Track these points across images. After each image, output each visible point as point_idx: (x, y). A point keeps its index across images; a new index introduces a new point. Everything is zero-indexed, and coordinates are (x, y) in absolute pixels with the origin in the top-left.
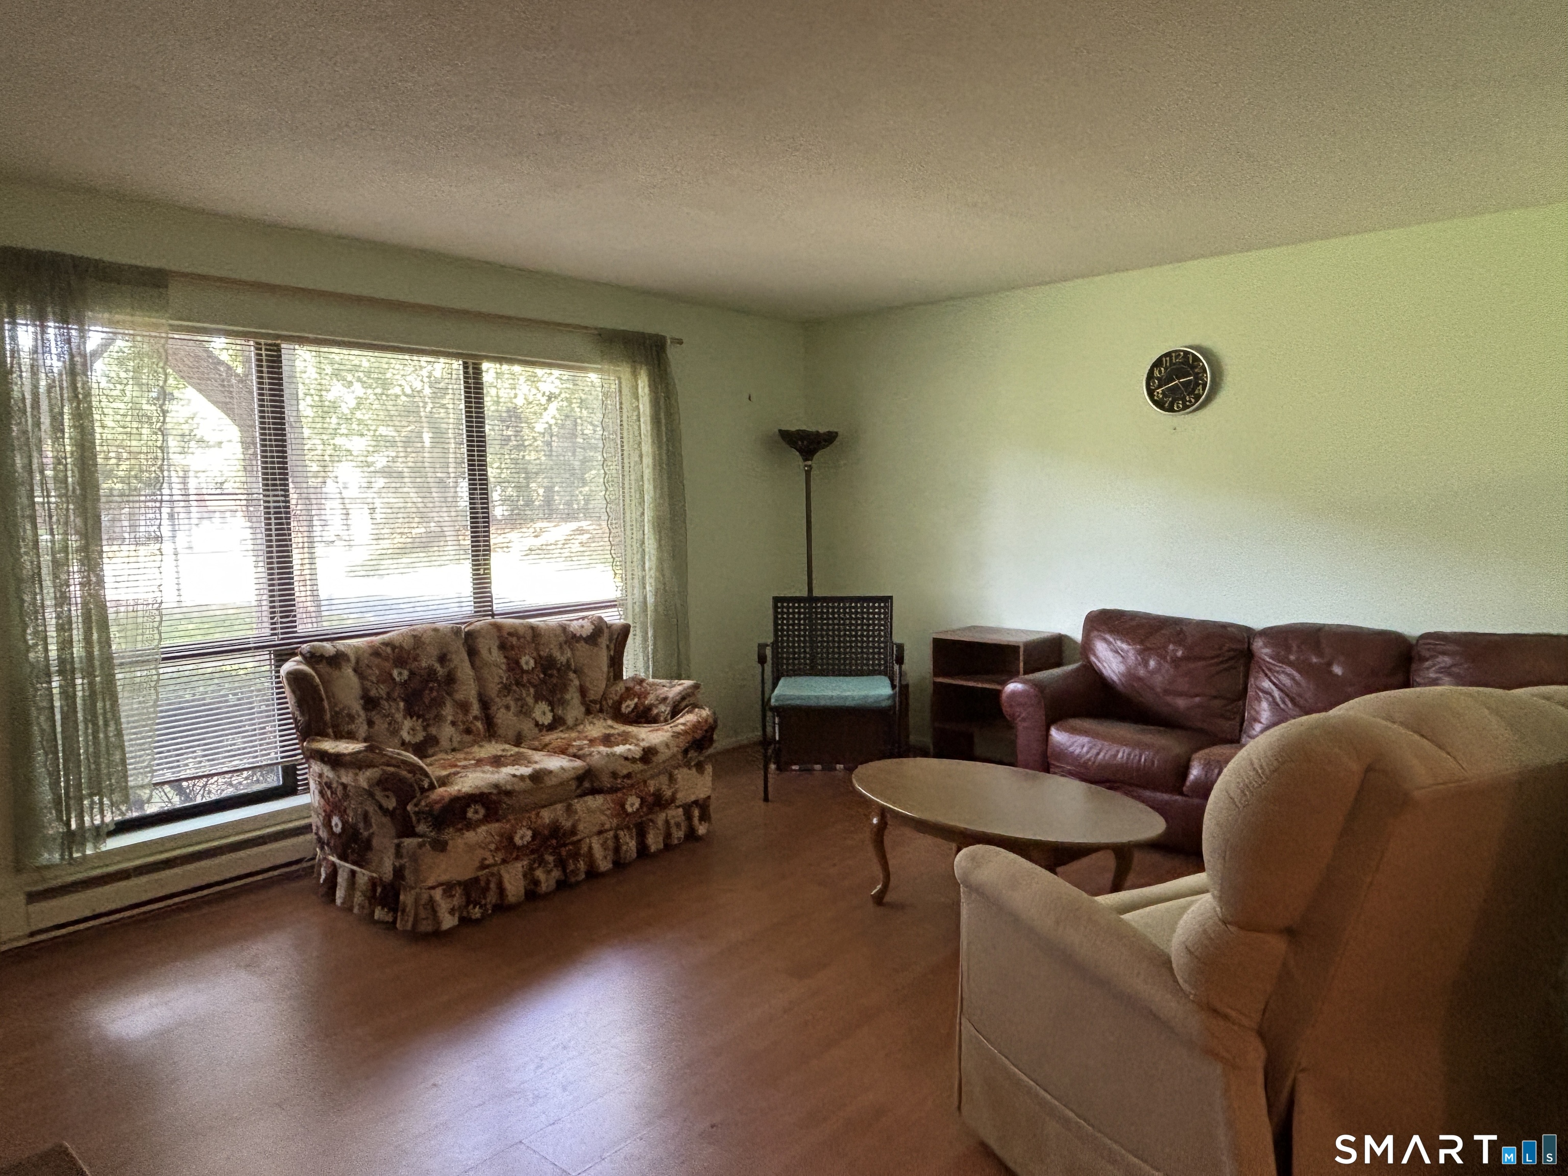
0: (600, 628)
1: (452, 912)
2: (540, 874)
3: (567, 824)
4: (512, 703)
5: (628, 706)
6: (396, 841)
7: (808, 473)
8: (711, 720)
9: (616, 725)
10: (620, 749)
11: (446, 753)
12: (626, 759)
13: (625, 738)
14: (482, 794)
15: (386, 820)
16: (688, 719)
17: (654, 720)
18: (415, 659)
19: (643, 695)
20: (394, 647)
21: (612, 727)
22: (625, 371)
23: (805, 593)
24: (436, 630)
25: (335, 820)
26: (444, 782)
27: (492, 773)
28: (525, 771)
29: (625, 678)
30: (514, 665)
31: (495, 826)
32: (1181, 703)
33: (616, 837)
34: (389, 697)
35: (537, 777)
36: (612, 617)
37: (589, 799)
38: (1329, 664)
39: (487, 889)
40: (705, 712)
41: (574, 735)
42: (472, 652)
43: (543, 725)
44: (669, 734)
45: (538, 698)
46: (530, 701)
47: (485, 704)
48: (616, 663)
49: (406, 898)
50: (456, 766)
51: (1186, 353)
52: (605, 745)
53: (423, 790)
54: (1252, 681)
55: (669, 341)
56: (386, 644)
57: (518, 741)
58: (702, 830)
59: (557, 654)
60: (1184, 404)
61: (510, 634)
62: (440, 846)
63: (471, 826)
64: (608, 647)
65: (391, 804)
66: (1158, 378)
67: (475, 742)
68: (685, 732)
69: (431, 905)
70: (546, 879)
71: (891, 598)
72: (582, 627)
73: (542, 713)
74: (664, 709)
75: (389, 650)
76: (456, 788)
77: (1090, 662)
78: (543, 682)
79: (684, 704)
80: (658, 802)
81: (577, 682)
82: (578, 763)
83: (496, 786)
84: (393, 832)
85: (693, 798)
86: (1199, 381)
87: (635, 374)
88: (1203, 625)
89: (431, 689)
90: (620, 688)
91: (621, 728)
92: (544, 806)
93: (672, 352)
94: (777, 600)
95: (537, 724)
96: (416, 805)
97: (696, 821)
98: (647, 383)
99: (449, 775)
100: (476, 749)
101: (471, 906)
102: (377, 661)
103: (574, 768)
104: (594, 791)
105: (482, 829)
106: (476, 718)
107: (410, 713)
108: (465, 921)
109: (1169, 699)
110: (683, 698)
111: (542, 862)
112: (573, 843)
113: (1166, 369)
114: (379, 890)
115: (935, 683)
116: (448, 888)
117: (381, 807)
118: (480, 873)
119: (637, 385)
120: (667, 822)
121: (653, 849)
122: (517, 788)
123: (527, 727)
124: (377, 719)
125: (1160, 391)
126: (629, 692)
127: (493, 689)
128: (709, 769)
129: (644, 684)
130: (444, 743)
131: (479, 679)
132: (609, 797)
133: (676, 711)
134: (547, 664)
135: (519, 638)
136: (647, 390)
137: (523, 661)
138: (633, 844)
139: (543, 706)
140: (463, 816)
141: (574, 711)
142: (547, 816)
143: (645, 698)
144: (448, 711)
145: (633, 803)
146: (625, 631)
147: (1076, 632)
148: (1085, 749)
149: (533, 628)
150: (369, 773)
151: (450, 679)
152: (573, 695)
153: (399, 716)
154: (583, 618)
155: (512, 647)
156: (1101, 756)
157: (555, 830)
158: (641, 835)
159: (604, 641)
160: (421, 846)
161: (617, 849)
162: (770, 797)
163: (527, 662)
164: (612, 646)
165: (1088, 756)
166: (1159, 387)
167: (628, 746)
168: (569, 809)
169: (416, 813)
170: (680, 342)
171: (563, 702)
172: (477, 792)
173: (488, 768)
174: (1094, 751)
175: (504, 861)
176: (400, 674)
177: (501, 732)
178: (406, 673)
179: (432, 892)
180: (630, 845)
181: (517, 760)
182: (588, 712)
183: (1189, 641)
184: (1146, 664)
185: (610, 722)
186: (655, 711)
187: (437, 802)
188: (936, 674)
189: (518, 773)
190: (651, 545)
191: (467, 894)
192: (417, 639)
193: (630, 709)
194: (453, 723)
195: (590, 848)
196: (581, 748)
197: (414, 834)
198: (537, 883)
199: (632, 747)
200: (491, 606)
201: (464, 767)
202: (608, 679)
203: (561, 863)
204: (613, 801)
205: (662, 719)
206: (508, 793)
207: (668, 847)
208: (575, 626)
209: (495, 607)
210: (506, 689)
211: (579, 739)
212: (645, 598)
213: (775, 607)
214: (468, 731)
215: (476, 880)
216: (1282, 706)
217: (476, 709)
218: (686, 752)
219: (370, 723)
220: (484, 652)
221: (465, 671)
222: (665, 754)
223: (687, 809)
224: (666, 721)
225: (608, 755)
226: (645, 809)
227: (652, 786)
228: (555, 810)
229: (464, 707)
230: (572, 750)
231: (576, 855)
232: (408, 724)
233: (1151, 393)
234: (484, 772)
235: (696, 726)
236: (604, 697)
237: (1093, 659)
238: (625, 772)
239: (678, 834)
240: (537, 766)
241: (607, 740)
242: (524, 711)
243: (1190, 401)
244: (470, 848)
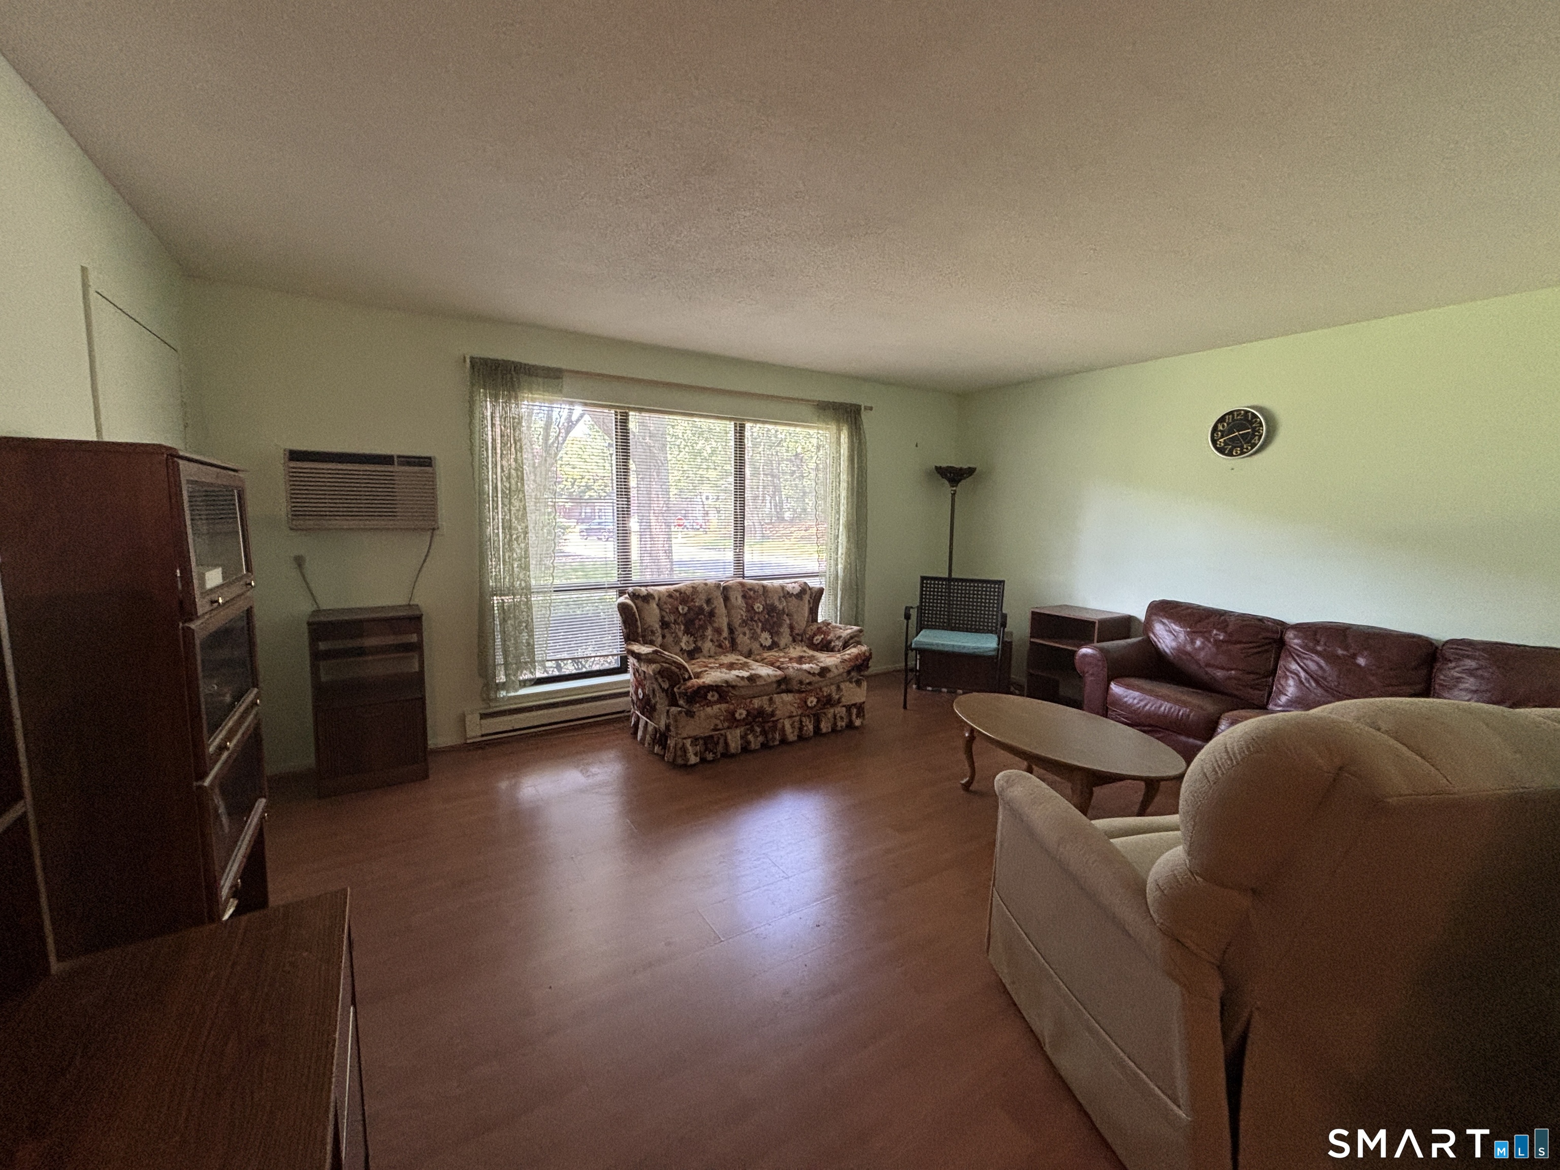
0: (805, 589)
1: (696, 754)
2: (750, 737)
3: (769, 710)
4: (747, 632)
5: (818, 639)
6: (668, 708)
7: (953, 495)
8: (867, 654)
9: (807, 650)
10: (806, 666)
11: (705, 657)
12: (809, 673)
13: (811, 659)
14: (717, 686)
15: (663, 695)
16: (853, 651)
17: (832, 650)
18: (693, 600)
19: (826, 633)
20: (681, 593)
21: (805, 651)
22: (833, 427)
23: (946, 575)
24: (706, 584)
25: (640, 691)
26: (698, 676)
27: (726, 673)
28: (745, 674)
29: (819, 621)
30: (750, 608)
31: (724, 706)
32: (1219, 674)
33: (801, 722)
34: (675, 622)
35: (752, 679)
36: (814, 583)
37: (784, 696)
38: (1354, 656)
39: (718, 743)
40: (864, 648)
41: (782, 654)
42: (726, 599)
43: (765, 646)
44: (839, 660)
45: (763, 630)
46: (759, 631)
47: (731, 631)
48: (814, 611)
49: (671, 743)
50: (707, 666)
51: (1247, 412)
52: (797, 663)
53: (685, 680)
54: (1281, 663)
55: (863, 409)
56: (676, 591)
57: (749, 655)
58: (858, 723)
59: (777, 603)
60: (1241, 450)
61: (750, 590)
62: (690, 714)
63: (710, 704)
64: (809, 601)
65: (666, 686)
66: (1221, 431)
67: (724, 653)
68: (850, 660)
69: (684, 750)
70: (755, 742)
71: (1004, 582)
72: (794, 587)
73: (766, 638)
74: (839, 643)
75: (678, 594)
76: (702, 680)
77: (1149, 637)
78: (767, 620)
79: (851, 642)
80: (829, 702)
81: (788, 622)
82: (779, 672)
83: (727, 682)
84: (666, 703)
85: (853, 702)
86: (1256, 431)
87: (839, 431)
88: (1243, 617)
89: (700, 620)
90: (814, 627)
91: (811, 653)
92: (755, 697)
93: (865, 416)
94: (923, 578)
95: (761, 645)
96: (679, 688)
97: (854, 717)
98: (847, 436)
99: (701, 672)
100: (722, 657)
101: (707, 752)
102: (670, 600)
103: (776, 676)
104: (788, 691)
105: (716, 707)
106: (725, 639)
107: (687, 632)
108: (703, 760)
109: (1209, 670)
110: (851, 638)
111: (752, 730)
112: (773, 721)
113: (1228, 424)
114: (658, 735)
115: (1031, 643)
116: (695, 740)
117: (661, 687)
118: (713, 733)
119: (840, 436)
120: (835, 716)
121: (824, 730)
122: (739, 684)
123: (755, 646)
124: (668, 635)
125: (1222, 440)
126: (819, 630)
127: (737, 622)
128: (865, 684)
129: (829, 627)
130: (705, 651)
131: (729, 615)
132: (797, 695)
133: (845, 646)
134: (771, 609)
135: (755, 592)
136: (846, 440)
137: (755, 607)
138: (811, 727)
139: (765, 635)
140: (705, 698)
141: (785, 639)
142: (757, 703)
143: (828, 636)
144: (709, 632)
145: (812, 701)
146: (821, 591)
147: (1141, 614)
148: (1136, 701)
149: (764, 587)
150: (654, 666)
151: (712, 614)
152: (785, 630)
153: (680, 634)
154: (795, 582)
155: (750, 597)
156: (1147, 707)
157: (761, 712)
158: (817, 722)
159: (807, 597)
160: (680, 712)
161: (801, 729)
162: (908, 706)
163: (759, 607)
164: (811, 601)
165: (1138, 706)
166: (1221, 438)
167: (811, 665)
168: (771, 700)
169: (679, 693)
170: (871, 409)
171: (778, 633)
172: (714, 684)
173: (724, 670)
174: (1142, 703)
175: (729, 728)
176: (683, 609)
177: (739, 648)
178: (686, 609)
179: (684, 741)
180: (810, 727)
181: (744, 666)
182: (794, 641)
183: (1230, 628)
184: (1193, 642)
185: (805, 648)
186: (833, 644)
187: (689, 688)
188: (1031, 637)
189: (740, 675)
190: (843, 539)
191: (705, 744)
192: (694, 588)
193: (818, 642)
194: (712, 641)
195: (783, 726)
196: (782, 663)
197: (678, 705)
198: (749, 743)
199: (814, 666)
200: (743, 571)
201: (712, 668)
202: (808, 622)
203: (764, 733)
204: (801, 699)
205: (837, 650)
206: (734, 687)
207: (834, 730)
208: (789, 587)
209: (745, 572)
210: (744, 623)
211: (784, 657)
212: (837, 572)
213: (922, 583)
214: (720, 646)
215: (712, 737)
216: (1307, 685)
217: (725, 634)
218: (849, 672)
219: (664, 637)
220: (733, 600)
221: (721, 609)
222: (835, 671)
223: (849, 708)
224: (839, 651)
225: (798, 670)
226: (819, 705)
227: (826, 691)
228: (762, 700)
229: (718, 631)
230: (778, 664)
231: (774, 728)
232: (685, 639)
233: (1214, 442)
234: (721, 672)
235: (857, 657)
236: (805, 632)
237: (1152, 636)
238: (807, 681)
239: (841, 724)
240: (753, 672)
241: (800, 660)
242: (755, 637)
243: (1247, 449)
244: (708, 717)
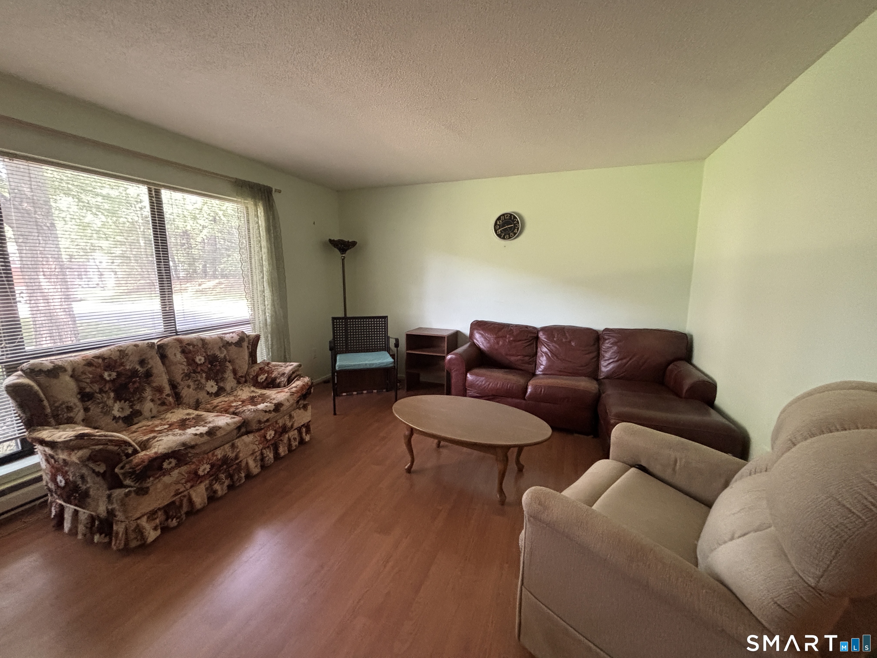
0: (243, 338)
1: (155, 529)
2: (217, 486)
3: (232, 455)
4: (191, 384)
5: (262, 378)
6: (108, 492)
7: (343, 260)
8: (310, 383)
9: (257, 390)
10: (261, 406)
11: (147, 419)
12: (266, 412)
13: (264, 399)
14: (174, 452)
15: (98, 479)
16: (298, 384)
17: (278, 386)
18: (122, 364)
19: (269, 372)
20: (104, 359)
21: (253, 391)
22: (250, 203)
23: (343, 315)
24: (136, 346)
25: (59, 478)
26: (145, 445)
27: (180, 435)
28: (203, 430)
29: (259, 362)
30: (191, 362)
31: (184, 469)
32: (513, 358)
33: (262, 454)
34: (101, 391)
35: (211, 432)
36: (249, 331)
37: (245, 438)
38: (570, 342)
39: (181, 506)
40: (307, 379)
41: (232, 398)
42: (163, 357)
43: (212, 393)
44: (289, 394)
45: (208, 379)
46: (203, 381)
47: (174, 386)
48: (253, 355)
49: (119, 528)
50: (154, 431)
51: (511, 215)
52: (252, 405)
53: (128, 456)
54: (539, 349)
55: (274, 190)
56: (97, 357)
57: (197, 406)
58: (307, 438)
59: (218, 353)
60: (509, 236)
61: (189, 344)
62: (142, 492)
63: (168, 472)
64: (248, 347)
65: (101, 469)
66: (499, 225)
67: (167, 411)
68: (297, 392)
69: (139, 531)
70: (220, 489)
71: (387, 317)
72: (232, 337)
73: (211, 386)
74: (284, 379)
75: (100, 361)
76: (154, 451)
77: (474, 343)
78: (210, 369)
79: (293, 376)
80: (285, 430)
81: (231, 368)
82: (237, 419)
83: (184, 444)
84: (105, 486)
85: (302, 423)
86: (516, 226)
87: (256, 205)
88: (516, 326)
89: (134, 383)
90: (256, 368)
91: (260, 391)
92: (216, 448)
93: (275, 196)
94: (334, 319)
95: (208, 393)
96: (122, 468)
97: (304, 434)
98: (263, 210)
99: (149, 439)
100: (169, 415)
101: (170, 520)
102: (90, 369)
103: (235, 423)
104: (247, 433)
105: (175, 473)
106: (168, 395)
107: (118, 398)
108: (165, 529)
109: (508, 357)
110: (293, 373)
111: (217, 479)
112: (237, 464)
113: (502, 221)
114: (97, 523)
115: (408, 354)
116: (152, 515)
117: (94, 471)
118: (174, 499)
119: (257, 211)
120: (289, 440)
121: (282, 454)
122: (198, 442)
123: (202, 396)
124: (92, 407)
125: (499, 230)
126: (262, 370)
127: (178, 377)
128: (309, 407)
129: (270, 366)
130: (146, 413)
131: (168, 372)
132: (257, 434)
133: (290, 380)
134: (212, 360)
135: (194, 346)
136: (262, 214)
137: (197, 360)
138: (271, 455)
139: (212, 383)
140: (160, 468)
141: (230, 383)
142: (219, 453)
143: (272, 373)
144: (148, 393)
145: (270, 434)
146: (257, 338)
147: (466, 330)
148: (483, 383)
149: (203, 340)
150: (80, 453)
151: (148, 374)
152: (229, 375)
153: (110, 402)
154: (233, 332)
155: (190, 352)
156: (490, 385)
157: (225, 460)
158: (276, 448)
159: (245, 344)
160: (127, 495)
161: (262, 459)
162: (337, 413)
163: (200, 359)
164: (250, 346)
165: (485, 385)
166: (499, 228)
167: (265, 404)
168: (233, 446)
169: (124, 474)
170: (280, 192)
171: (223, 379)
172: (170, 451)
173: (177, 431)
174: (487, 383)
175: (192, 487)
176: (110, 375)
177: (185, 400)
178: (114, 375)
179: (139, 521)
180: (270, 455)
181: (198, 421)
182: (239, 383)
183: (515, 333)
184: (498, 343)
185: (253, 389)
186: (278, 381)
187: (138, 465)
188: (407, 350)
189: (198, 432)
190: (268, 293)
191: (166, 513)
192: (122, 352)
193: (263, 380)
194: (152, 400)
195: (247, 463)
196: (237, 407)
197: (121, 486)
198: (215, 492)
199: (268, 404)
200: (175, 327)
201: (160, 432)
202: (249, 364)
203: (230, 476)
204: (260, 436)
205: (282, 385)
206: (193, 447)
207: (290, 450)
208: (228, 337)
209: (177, 328)
210: (187, 376)
211: (236, 401)
212: (266, 320)
213: (333, 323)
214: (163, 404)
215: (173, 503)
216: (553, 359)
217: (167, 390)
218: (298, 402)
219: (86, 410)
220: (171, 356)
221: (158, 367)
222: (287, 404)
223: (299, 430)
224: (285, 386)
225: (254, 411)
226: (277, 436)
227: (281, 422)
228: (224, 449)
229: (159, 390)
230: (232, 410)
231: (239, 469)
232: (117, 406)
233: (496, 231)
234: (174, 435)
235: (302, 387)
236: (247, 374)
237: (475, 341)
238: (265, 419)
239: (295, 444)
240: (211, 425)
241: (253, 401)
242: (200, 387)
243: (512, 235)
244: (166, 486)
